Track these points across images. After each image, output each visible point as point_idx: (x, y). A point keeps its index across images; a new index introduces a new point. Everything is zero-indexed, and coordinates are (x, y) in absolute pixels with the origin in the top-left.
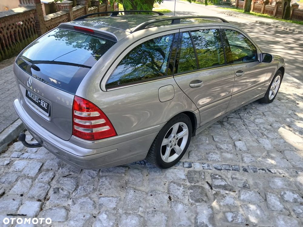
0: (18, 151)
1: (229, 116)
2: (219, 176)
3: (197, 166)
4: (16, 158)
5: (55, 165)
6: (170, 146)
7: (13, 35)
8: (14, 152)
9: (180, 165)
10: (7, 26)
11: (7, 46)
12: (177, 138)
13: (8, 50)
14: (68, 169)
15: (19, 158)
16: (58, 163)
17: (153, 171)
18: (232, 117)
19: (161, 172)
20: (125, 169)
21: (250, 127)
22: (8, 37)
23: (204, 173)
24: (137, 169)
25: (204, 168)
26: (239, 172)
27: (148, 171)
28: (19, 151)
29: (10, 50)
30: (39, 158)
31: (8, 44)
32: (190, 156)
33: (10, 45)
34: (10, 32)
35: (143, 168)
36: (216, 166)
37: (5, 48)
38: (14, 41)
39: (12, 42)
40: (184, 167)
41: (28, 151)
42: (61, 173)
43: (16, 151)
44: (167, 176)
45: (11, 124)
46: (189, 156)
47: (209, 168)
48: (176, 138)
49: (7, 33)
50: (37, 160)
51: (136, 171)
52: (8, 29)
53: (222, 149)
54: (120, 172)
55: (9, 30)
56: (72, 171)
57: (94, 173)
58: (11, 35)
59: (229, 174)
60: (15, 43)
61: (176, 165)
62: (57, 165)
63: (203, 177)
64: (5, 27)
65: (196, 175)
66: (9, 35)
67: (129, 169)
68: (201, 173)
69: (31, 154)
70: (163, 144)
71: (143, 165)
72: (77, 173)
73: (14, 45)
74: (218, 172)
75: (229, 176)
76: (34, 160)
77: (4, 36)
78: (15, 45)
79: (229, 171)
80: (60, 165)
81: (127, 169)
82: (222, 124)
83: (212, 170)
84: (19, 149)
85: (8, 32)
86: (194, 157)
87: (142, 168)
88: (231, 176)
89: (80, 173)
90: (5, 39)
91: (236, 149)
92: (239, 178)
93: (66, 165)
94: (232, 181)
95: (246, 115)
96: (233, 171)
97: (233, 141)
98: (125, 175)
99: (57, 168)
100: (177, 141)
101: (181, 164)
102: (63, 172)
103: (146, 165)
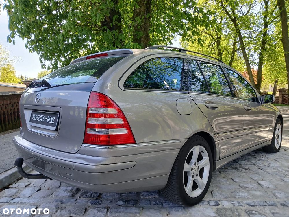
0: (7, 197)
1: (241, 163)
2: (256, 211)
3: (225, 204)
4: (5, 203)
5: (52, 207)
6: (192, 175)
7: (16, 112)
8: (3, 198)
9: (204, 204)
10: (12, 104)
11: (8, 121)
12: (199, 167)
13: (9, 125)
14: (69, 211)
15: (8, 203)
16: (55, 206)
17: (174, 210)
18: (244, 164)
19: (184, 210)
20: (139, 209)
21: (268, 170)
22: (11, 113)
23: (237, 210)
24: (153, 209)
25: (234, 205)
26: (277, 207)
27: (167, 211)
28: (10, 196)
29: (11, 125)
30: (33, 202)
31: (10, 120)
32: (214, 195)
33: (11, 120)
34: (14, 109)
35: (161, 208)
36: (247, 203)
37: (7, 123)
38: (16, 118)
39: (14, 118)
40: (210, 205)
41: (20, 196)
42: (59, 215)
43: (6, 197)
44: (193, 214)
45: (5, 172)
46: (212, 195)
47: (240, 205)
48: (197, 166)
49: (11, 110)
50: (31, 204)
51: (153, 211)
52: (12, 106)
53: (248, 188)
54: (134, 212)
55: (14, 107)
56: (73, 213)
57: (100, 215)
58: (14, 112)
59: (266, 209)
60: (17, 120)
61: (200, 204)
62: (54, 207)
63: (237, 214)
64: (10, 104)
65: (228, 212)
66: (12, 111)
67: (144, 210)
68: (232, 210)
69: (23, 199)
70: (185, 170)
71: (160, 205)
72: (80, 215)
73: (15, 121)
74: (252, 208)
75: (268, 212)
76: (26, 204)
77: (8, 112)
78: (17, 121)
79: (265, 207)
80: (58, 208)
81: (142, 209)
82: (237, 169)
83: (244, 206)
84: (9, 195)
85: (13, 109)
86: (218, 195)
87: (159, 208)
88: (269, 211)
89: (83, 215)
90: (8, 115)
91: (262, 187)
92: (281, 213)
93: (65, 208)
94: (273, 216)
95: (258, 161)
96: (270, 206)
97: (256, 181)
98: (140, 215)
99: (54, 210)
100: (199, 170)
101: (206, 203)
102: (62, 214)
103: (164, 205)
